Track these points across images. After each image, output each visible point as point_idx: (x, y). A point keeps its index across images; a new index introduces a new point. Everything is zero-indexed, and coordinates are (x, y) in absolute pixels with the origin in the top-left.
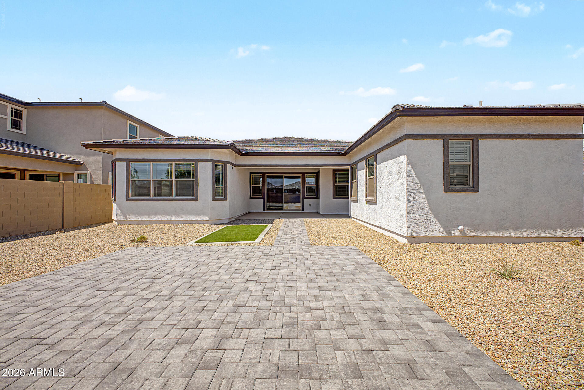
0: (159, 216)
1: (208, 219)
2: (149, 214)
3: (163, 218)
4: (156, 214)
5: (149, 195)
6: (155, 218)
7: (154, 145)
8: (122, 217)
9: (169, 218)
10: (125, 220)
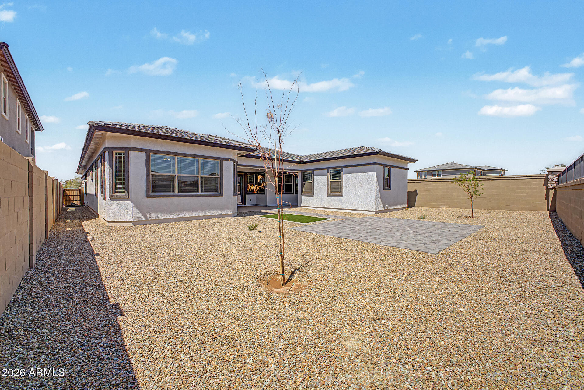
0: (185, 213)
1: (231, 213)
2: (173, 212)
3: (190, 215)
4: (181, 211)
5: (173, 192)
6: (181, 215)
7: (191, 139)
8: (141, 216)
9: (196, 214)
10: (144, 219)
